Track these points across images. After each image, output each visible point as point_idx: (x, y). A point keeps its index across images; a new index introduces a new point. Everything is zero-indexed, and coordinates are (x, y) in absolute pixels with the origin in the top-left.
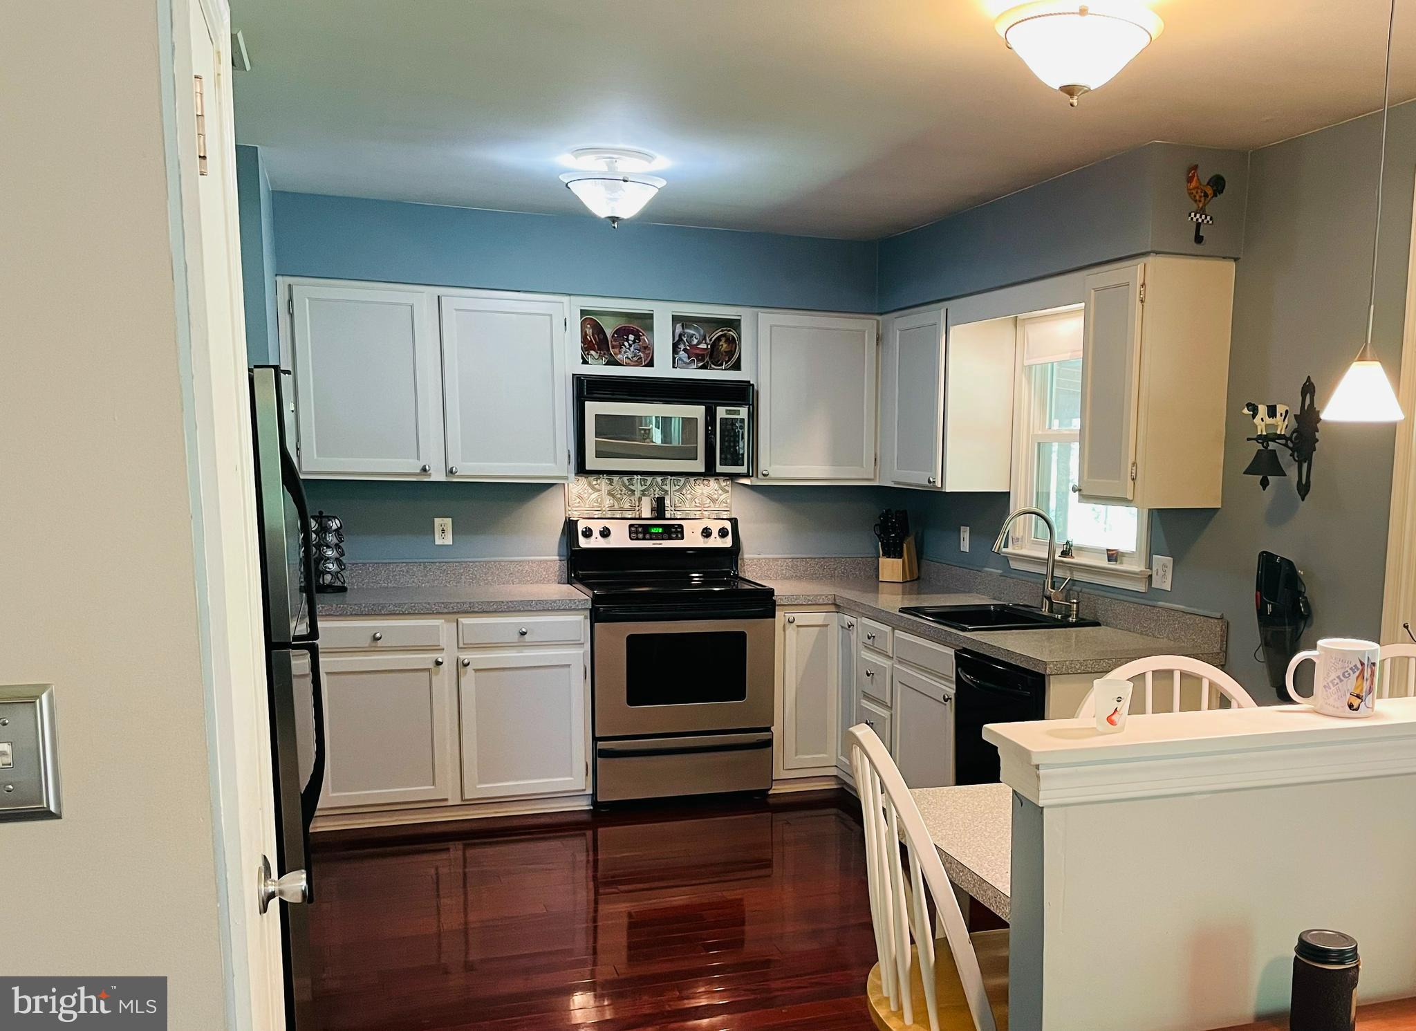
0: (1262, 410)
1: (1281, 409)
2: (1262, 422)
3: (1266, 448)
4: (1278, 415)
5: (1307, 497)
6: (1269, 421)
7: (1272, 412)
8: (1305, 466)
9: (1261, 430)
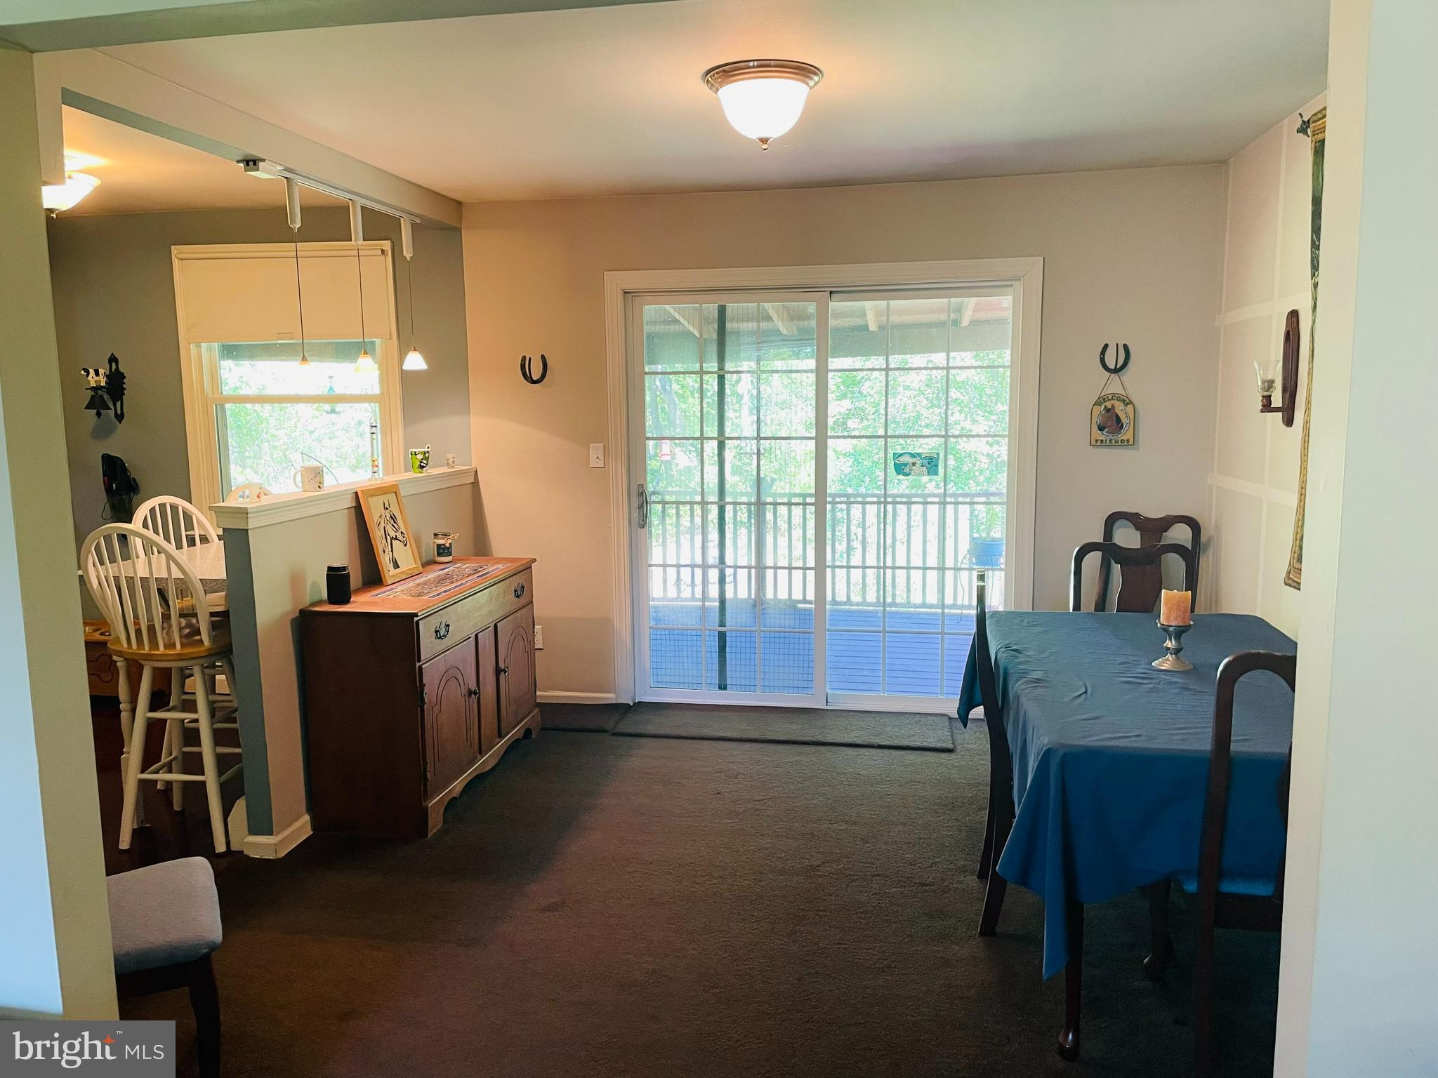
0: (92, 372)
1: (101, 371)
2: (92, 380)
3: (97, 394)
4: (100, 375)
5: (123, 422)
6: (96, 378)
7: (97, 373)
8: (118, 404)
9: (93, 384)
